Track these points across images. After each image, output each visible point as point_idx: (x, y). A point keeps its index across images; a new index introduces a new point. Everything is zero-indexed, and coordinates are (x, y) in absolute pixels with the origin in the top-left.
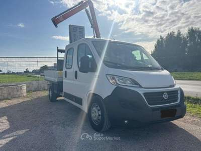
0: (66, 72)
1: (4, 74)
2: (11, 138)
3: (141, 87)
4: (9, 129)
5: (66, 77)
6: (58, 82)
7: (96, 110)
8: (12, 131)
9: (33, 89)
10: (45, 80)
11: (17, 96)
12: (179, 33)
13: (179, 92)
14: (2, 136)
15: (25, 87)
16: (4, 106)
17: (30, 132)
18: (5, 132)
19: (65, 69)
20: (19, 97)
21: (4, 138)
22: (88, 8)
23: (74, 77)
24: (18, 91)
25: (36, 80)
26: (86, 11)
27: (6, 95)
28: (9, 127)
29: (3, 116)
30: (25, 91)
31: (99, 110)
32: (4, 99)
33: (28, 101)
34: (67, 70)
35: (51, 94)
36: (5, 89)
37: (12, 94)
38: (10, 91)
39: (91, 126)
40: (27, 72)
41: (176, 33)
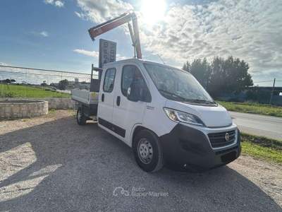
0: (103, 95)
1: (18, 84)
2: (42, 178)
3: (204, 126)
4: (35, 163)
5: (103, 100)
6: (90, 105)
7: (146, 147)
8: (41, 166)
9: (55, 107)
10: (74, 100)
11: (38, 114)
12: (205, 61)
13: (236, 131)
14: (29, 174)
15: (47, 105)
16: (24, 127)
17: (64, 168)
18: (32, 167)
19: (101, 91)
20: (40, 116)
21: (32, 178)
22: (131, 22)
23: (115, 104)
24: (39, 109)
25: (58, 97)
26: (129, 25)
27: (25, 113)
28: (36, 160)
29: (25, 142)
30: (47, 109)
31: (150, 148)
32: (22, 118)
33: (51, 123)
34: (105, 93)
35: (79, 116)
36: (25, 106)
37: (32, 111)
38: (30, 108)
39: (135, 162)
40: (44, 85)
41: (202, 61)
